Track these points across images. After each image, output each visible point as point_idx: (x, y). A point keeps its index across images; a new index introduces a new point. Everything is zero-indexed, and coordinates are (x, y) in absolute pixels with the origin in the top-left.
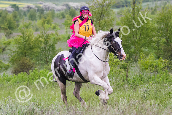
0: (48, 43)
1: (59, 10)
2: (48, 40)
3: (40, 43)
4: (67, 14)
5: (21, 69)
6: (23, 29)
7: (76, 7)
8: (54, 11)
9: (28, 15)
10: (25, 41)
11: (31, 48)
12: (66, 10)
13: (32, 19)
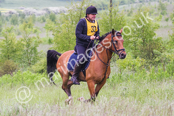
0: (30, 45)
1: (39, 15)
2: (30, 43)
3: (22, 46)
4: (47, 17)
5: (5, 71)
6: (6, 33)
7: (55, 11)
8: (35, 15)
9: (10, 20)
10: (8, 45)
11: (14, 51)
12: (46, 15)
13: (14, 24)
